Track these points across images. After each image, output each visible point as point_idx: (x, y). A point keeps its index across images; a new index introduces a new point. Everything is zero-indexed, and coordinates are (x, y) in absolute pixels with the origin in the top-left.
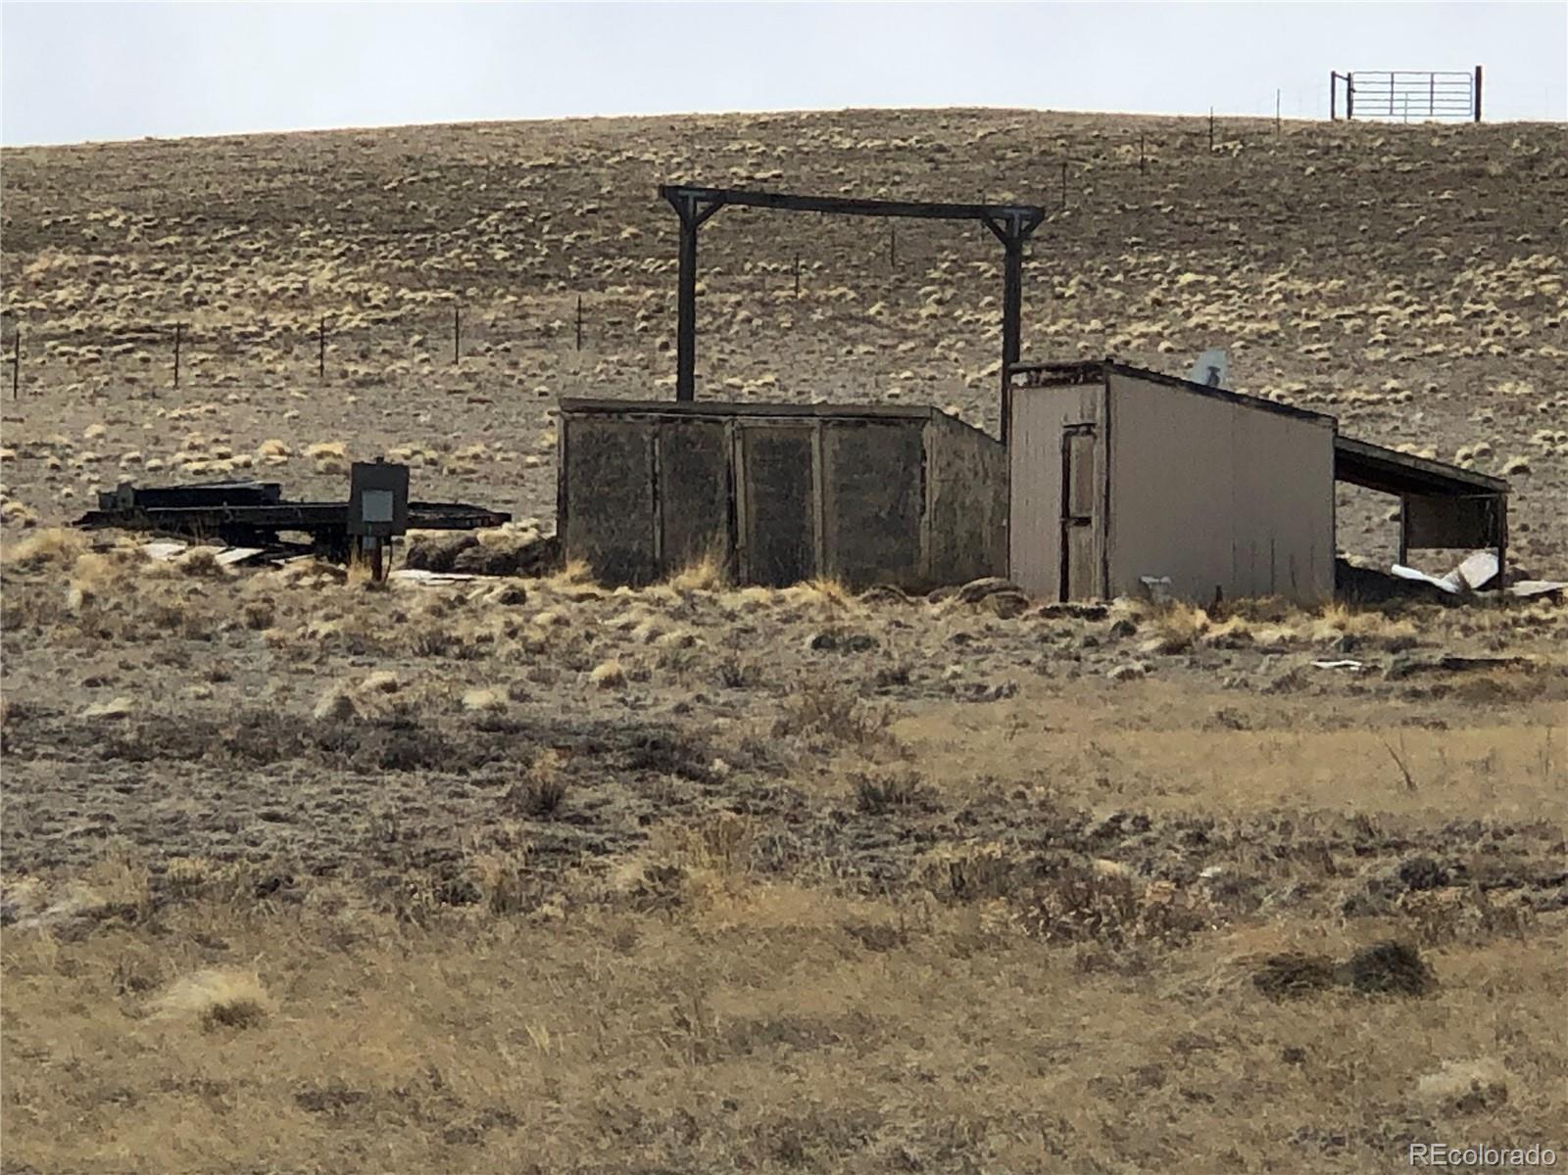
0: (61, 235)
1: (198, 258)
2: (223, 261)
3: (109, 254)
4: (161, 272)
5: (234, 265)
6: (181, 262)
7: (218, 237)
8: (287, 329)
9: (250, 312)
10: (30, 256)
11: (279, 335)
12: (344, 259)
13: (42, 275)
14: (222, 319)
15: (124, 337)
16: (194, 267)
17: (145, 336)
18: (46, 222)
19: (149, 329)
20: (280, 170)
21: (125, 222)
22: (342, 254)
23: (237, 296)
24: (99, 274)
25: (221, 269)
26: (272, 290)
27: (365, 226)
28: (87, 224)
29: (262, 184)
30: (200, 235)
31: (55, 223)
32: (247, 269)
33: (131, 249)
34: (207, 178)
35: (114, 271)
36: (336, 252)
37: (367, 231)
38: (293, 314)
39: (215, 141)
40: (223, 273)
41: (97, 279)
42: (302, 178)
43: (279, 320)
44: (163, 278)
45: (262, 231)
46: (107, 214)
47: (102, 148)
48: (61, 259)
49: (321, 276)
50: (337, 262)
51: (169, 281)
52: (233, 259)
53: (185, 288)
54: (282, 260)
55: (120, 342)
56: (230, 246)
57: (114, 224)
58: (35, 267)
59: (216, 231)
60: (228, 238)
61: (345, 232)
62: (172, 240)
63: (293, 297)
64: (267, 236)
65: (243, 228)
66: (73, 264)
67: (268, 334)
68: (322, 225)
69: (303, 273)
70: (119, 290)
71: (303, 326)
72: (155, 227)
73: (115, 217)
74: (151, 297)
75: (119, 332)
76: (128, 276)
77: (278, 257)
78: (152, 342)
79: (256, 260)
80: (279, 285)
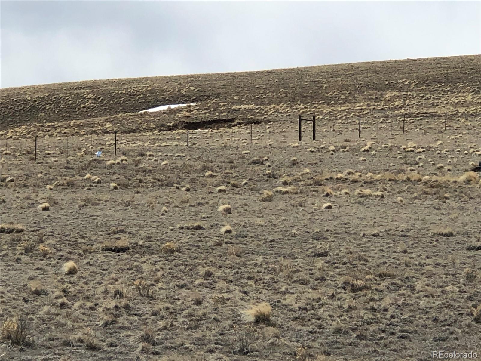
0: (392, 87)
1: (432, 92)
2: (439, 93)
3: (407, 92)
4: (423, 97)
5: (443, 95)
6: (428, 94)
7: (436, 87)
8: (464, 113)
9: (452, 108)
10: (384, 92)
11: (462, 114)
12: (474, 93)
13: (389, 98)
14: (444, 110)
15: (419, 115)
16: (432, 95)
17: (425, 115)
18: (387, 83)
19: (426, 113)
20: (449, 67)
21: (409, 82)
22: (473, 91)
23: (447, 103)
24: (405, 97)
25: (439, 96)
26: (456, 101)
27: (478, 83)
28: (399, 83)
29: (445, 71)
30: (432, 86)
31: (389, 83)
32: (447, 96)
33: (412, 90)
34: (429, 70)
35: (410, 97)
36: (471, 91)
37: (479, 85)
38: (464, 109)
39: (427, 59)
40: (440, 97)
41: (405, 99)
42: (456, 70)
43: (462, 110)
44: (424, 99)
45: (448, 85)
46: (404, 80)
47: (396, 61)
48: (394, 93)
49: (469, 97)
50: (472, 93)
51: (425, 99)
52: (443, 93)
53: (431, 101)
54: (456, 93)
55: (418, 117)
56: (441, 89)
57: (407, 83)
58: (387, 96)
59: (435, 85)
60: (439, 87)
61: (473, 85)
62: (424, 87)
63: (463, 103)
64: (450, 86)
65: (443, 84)
66: (398, 95)
67: (460, 114)
68: (465, 83)
69: (464, 97)
70: (413, 102)
71: (468, 112)
72: (418, 84)
73: (406, 81)
74: (422, 104)
75: (417, 114)
76: (414, 98)
77: (455, 92)
78: (427, 116)
79: (449, 93)
80: (458, 100)
